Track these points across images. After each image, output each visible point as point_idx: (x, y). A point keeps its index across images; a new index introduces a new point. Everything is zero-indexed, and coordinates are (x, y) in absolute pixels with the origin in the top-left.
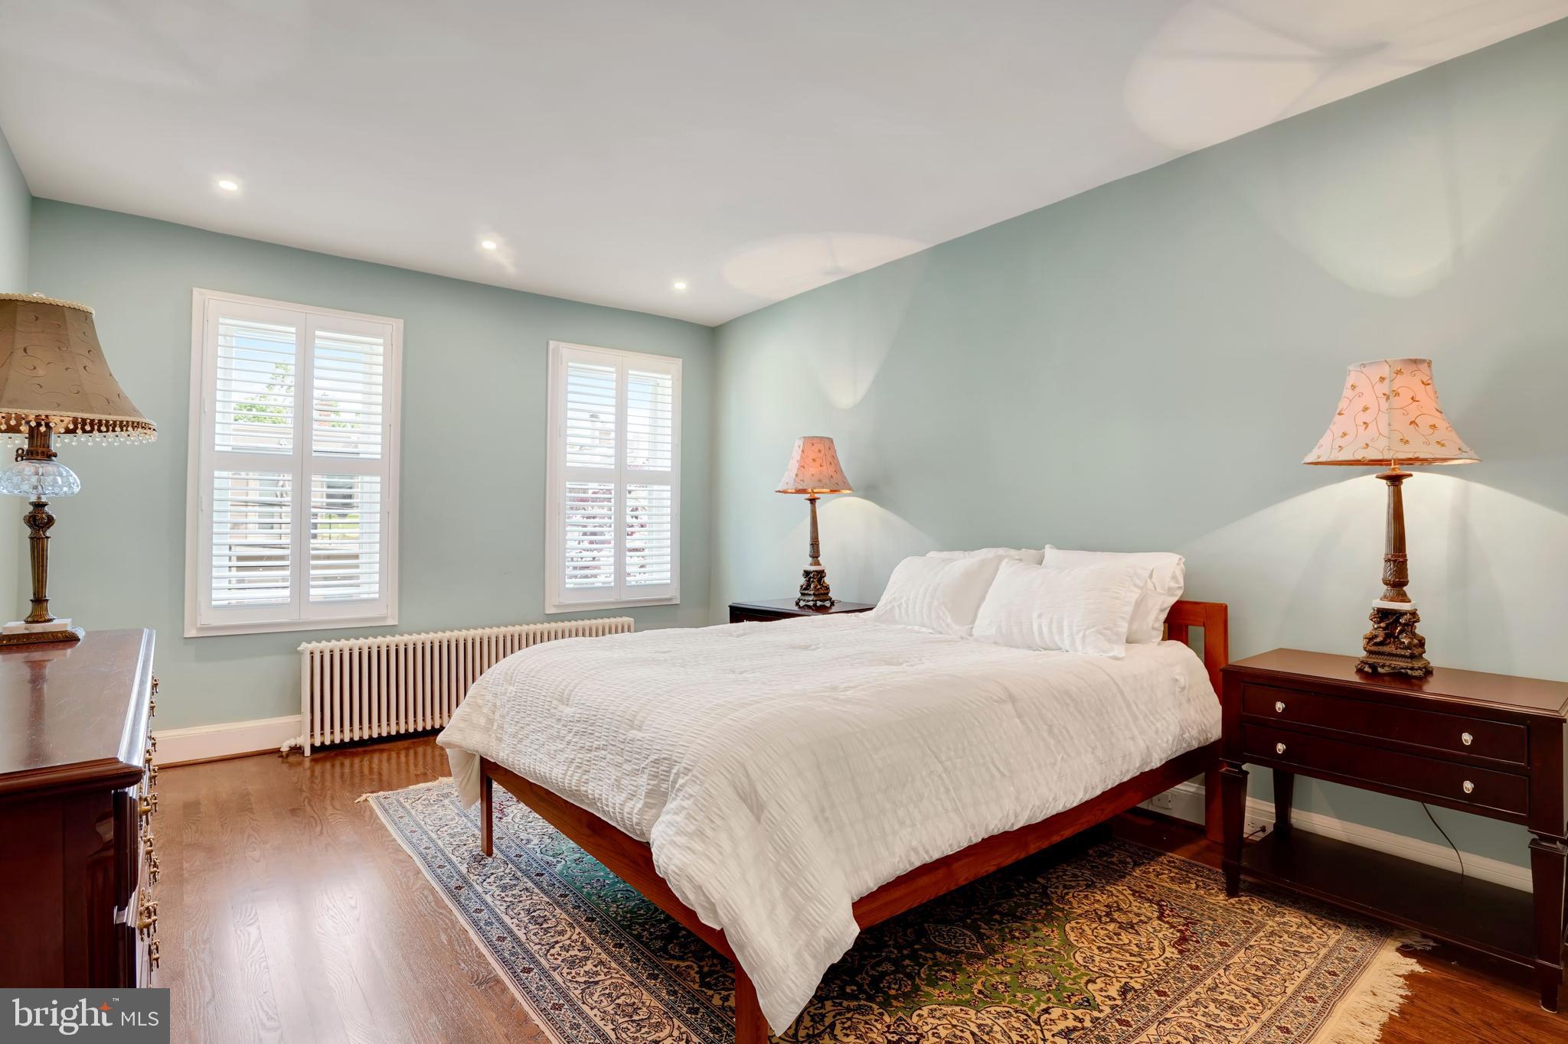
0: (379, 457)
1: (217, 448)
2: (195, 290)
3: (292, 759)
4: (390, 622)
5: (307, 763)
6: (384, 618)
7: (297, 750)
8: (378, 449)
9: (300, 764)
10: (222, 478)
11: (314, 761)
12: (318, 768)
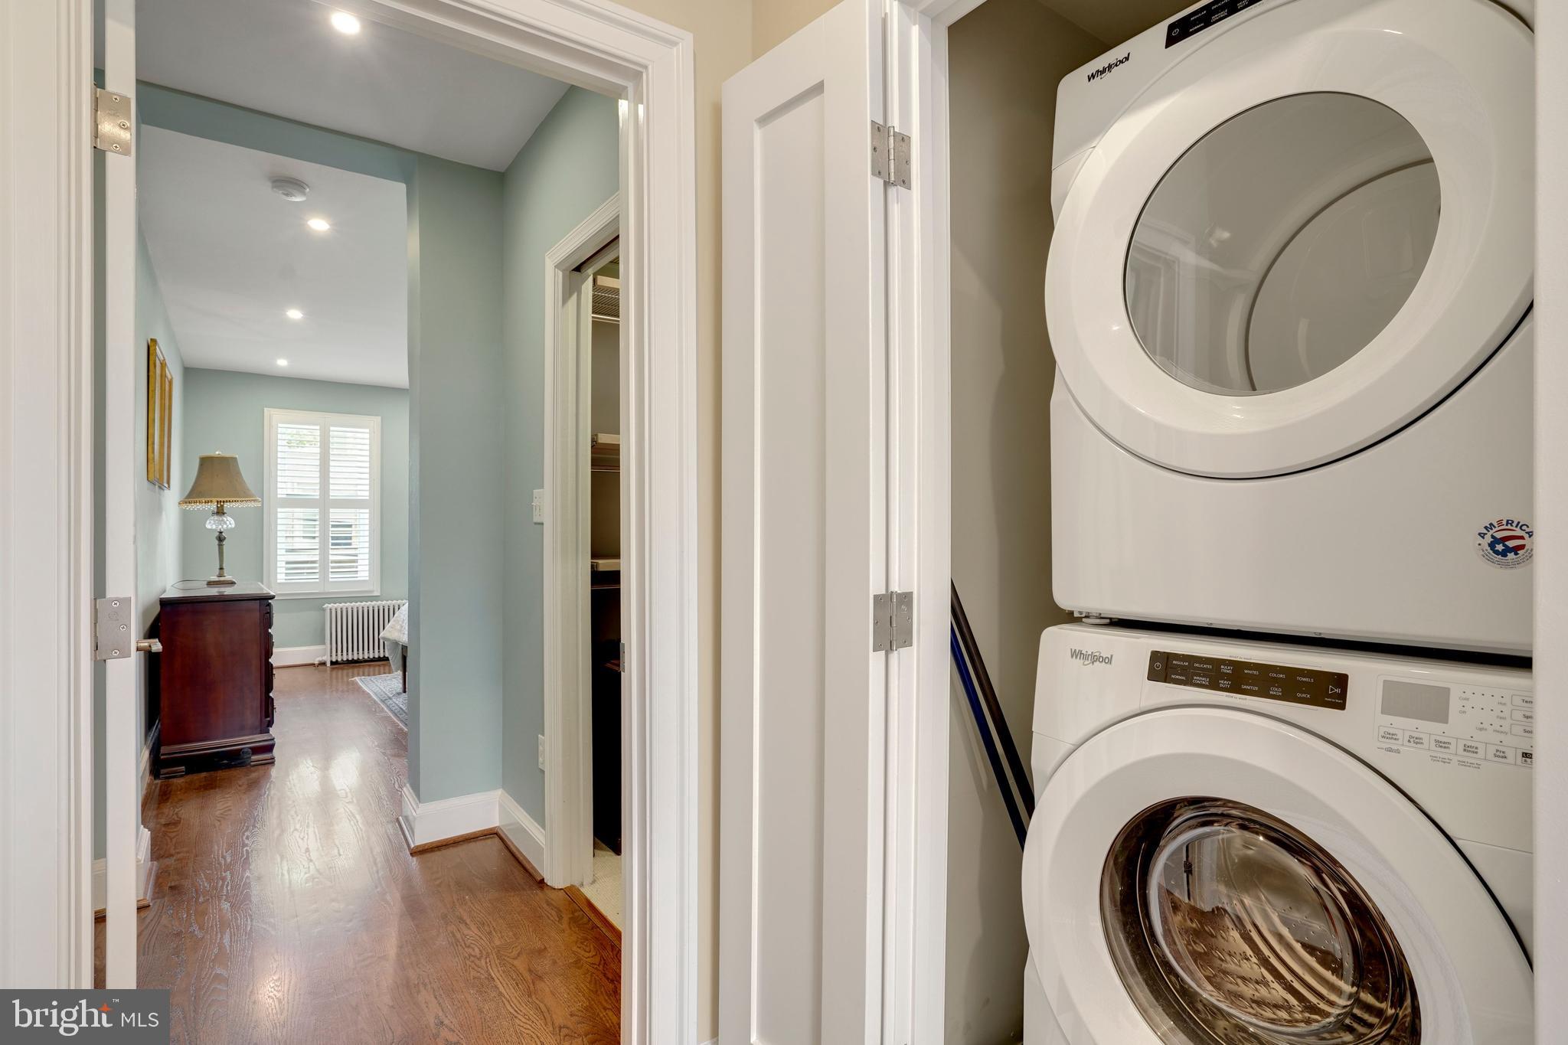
0: (368, 498)
1: (279, 496)
2: (265, 409)
3: (320, 667)
4: (376, 594)
5: (329, 672)
6: (372, 591)
7: (323, 664)
8: (367, 493)
9: (325, 671)
10: (282, 514)
11: (333, 669)
12: (334, 673)
